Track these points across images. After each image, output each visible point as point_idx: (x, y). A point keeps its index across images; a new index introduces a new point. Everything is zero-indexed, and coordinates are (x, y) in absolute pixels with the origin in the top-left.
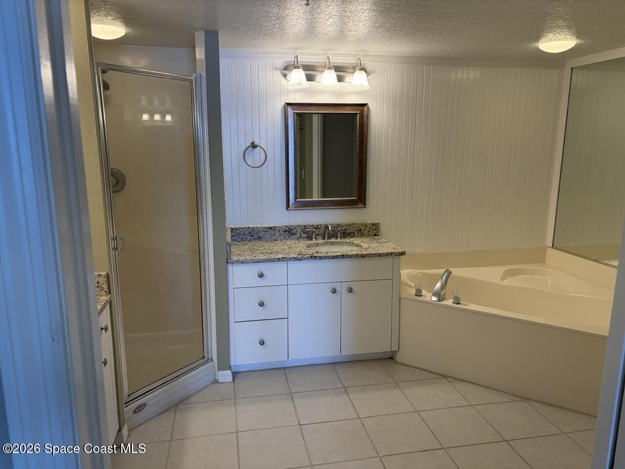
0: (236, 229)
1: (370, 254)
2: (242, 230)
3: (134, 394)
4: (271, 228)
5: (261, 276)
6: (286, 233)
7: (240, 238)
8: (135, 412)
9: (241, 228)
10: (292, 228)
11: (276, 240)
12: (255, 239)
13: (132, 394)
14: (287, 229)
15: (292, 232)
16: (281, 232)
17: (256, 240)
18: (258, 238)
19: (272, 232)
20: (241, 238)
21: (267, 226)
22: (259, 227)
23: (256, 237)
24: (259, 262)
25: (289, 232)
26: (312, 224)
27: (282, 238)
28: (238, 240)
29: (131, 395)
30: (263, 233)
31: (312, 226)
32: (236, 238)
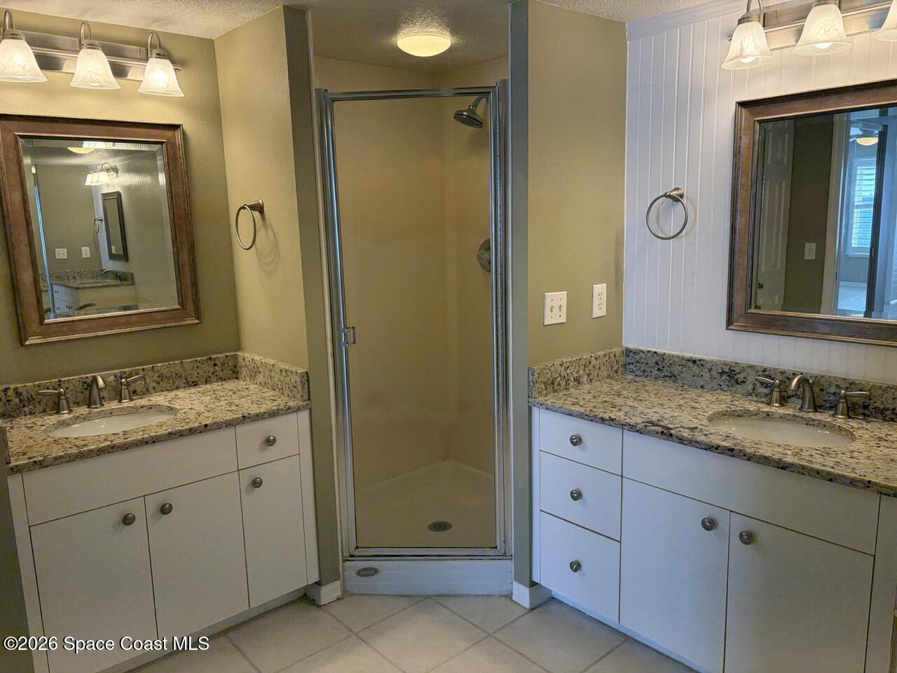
0: (636, 352)
1: (803, 467)
2: (643, 356)
3: (363, 549)
4: (694, 362)
5: (576, 441)
6: (725, 377)
7: (639, 369)
8: (359, 573)
9: (643, 352)
10: (737, 369)
11: (702, 387)
12: (665, 376)
13: (362, 548)
14: (726, 370)
15: (736, 377)
16: (714, 373)
17: (667, 379)
18: (670, 377)
19: (696, 369)
20: (642, 369)
21: (687, 355)
22: (673, 356)
23: (666, 374)
24: (570, 415)
25: (731, 376)
26: (782, 368)
27: (716, 387)
28: (638, 373)
29: (360, 549)
30: (679, 368)
31: (782, 373)
32: (635, 369)
